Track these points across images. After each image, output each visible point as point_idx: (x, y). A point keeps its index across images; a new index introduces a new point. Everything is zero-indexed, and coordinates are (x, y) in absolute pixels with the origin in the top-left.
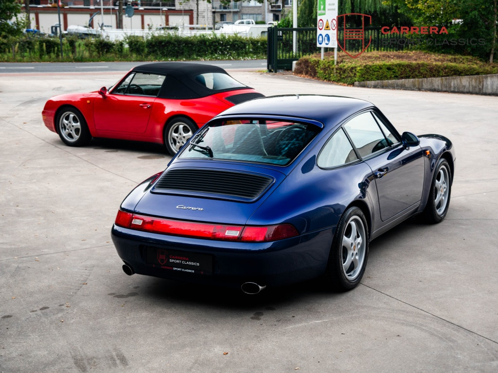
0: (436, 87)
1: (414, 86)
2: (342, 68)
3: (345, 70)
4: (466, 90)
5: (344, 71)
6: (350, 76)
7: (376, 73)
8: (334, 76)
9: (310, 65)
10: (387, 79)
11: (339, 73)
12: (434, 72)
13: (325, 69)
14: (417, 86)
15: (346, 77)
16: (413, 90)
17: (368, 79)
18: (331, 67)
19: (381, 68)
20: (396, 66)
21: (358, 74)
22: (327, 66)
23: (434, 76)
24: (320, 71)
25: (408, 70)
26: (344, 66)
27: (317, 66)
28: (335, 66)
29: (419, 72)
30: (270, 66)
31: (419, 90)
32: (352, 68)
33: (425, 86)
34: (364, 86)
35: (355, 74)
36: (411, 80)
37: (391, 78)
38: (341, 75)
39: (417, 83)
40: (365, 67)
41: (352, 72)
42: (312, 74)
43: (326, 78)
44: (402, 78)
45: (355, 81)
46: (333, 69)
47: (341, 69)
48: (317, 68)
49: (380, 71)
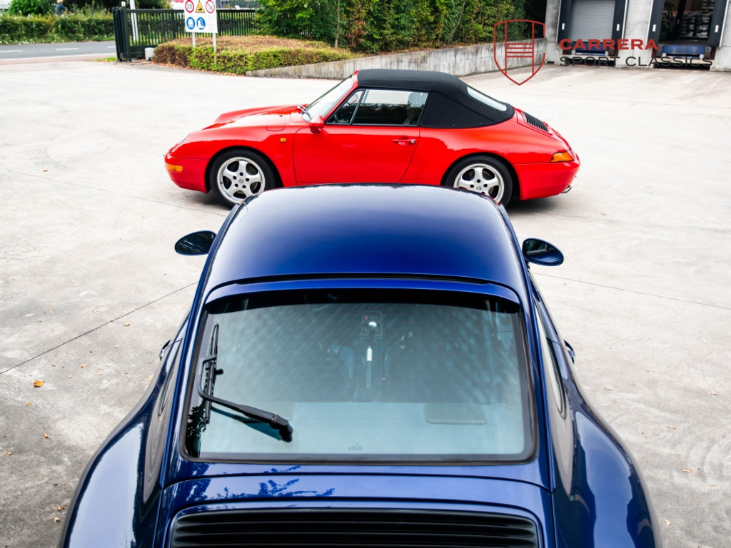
0: (311, 74)
1: (295, 73)
2: (227, 56)
3: (231, 58)
4: (332, 76)
5: (230, 60)
6: (239, 65)
7: (265, 61)
8: (214, 65)
9: (178, 52)
10: (275, 67)
11: (223, 62)
12: (309, 59)
13: (201, 57)
14: (297, 74)
15: (233, 66)
16: (295, 78)
17: (259, 68)
18: (211, 56)
19: (268, 56)
20: (280, 52)
21: (250, 63)
22: (204, 54)
23: (309, 63)
24: (193, 59)
25: (290, 56)
26: (228, 54)
27: (189, 54)
28: (215, 54)
29: (298, 59)
30: (121, 55)
31: (300, 77)
32: (242, 56)
33: (304, 74)
34: (256, 76)
35: (246, 63)
36: (293, 67)
37: (277, 66)
38: (225, 64)
39: (297, 70)
40: (255, 55)
41: (241, 60)
42: (183, 63)
43: (203, 68)
44: (286, 65)
45: (247, 70)
46: (213, 57)
47: (225, 57)
48: (189, 57)
49: (269, 58)
